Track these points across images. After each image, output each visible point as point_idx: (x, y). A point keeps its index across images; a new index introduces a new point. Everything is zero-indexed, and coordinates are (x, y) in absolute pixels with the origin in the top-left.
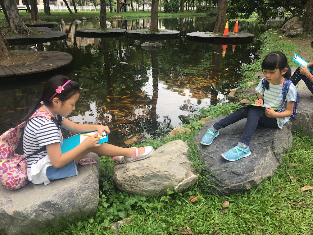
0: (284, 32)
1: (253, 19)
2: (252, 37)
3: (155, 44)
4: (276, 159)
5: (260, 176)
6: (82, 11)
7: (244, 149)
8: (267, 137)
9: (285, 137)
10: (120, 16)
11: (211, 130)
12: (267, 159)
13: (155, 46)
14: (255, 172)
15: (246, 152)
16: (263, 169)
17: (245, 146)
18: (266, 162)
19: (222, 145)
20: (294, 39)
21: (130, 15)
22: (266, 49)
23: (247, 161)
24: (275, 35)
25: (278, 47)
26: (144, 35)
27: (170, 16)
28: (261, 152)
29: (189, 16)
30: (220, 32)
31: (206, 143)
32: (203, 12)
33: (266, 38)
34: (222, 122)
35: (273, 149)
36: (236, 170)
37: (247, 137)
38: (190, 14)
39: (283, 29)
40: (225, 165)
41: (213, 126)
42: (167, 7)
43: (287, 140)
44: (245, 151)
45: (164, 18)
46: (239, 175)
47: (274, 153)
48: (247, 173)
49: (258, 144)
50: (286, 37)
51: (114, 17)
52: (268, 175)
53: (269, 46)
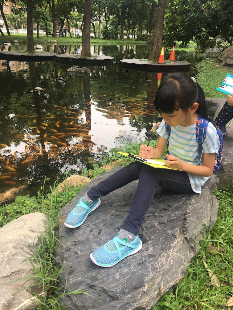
0: (221, 61)
1: (192, 49)
2: (188, 65)
3: (83, 69)
4: (189, 248)
5: (156, 292)
6: (17, 35)
7: (129, 243)
8: (176, 211)
9: (206, 207)
10: (55, 41)
11: (83, 201)
12: (173, 253)
13: (83, 71)
14: (146, 288)
15: (132, 246)
16: (163, 275)
17: (130, 236)
18: (169, 259)
19: (101, 226)
20: (231, 68)
21: (66, 40)
22: (200, 78)
23: (134, 264)
24: (211, 64)
25: (214, 76)
26: (74, 59)
27: (109, 43)
28: (163, 241)
29: (129, 43)
30: (156, 59)
31: (71, 224)
32: (143, 40)
33: (202, 67)
34: (101, 187)
35: (184, 231)
36: (111, 285)
37: (135, 220)
38: (130, 42)
39: (220, 57)
40: (93, 273)
41: (88, 194)
42: (106, 33)
43: (208, 212)
44: (130, 245)
45: (103, 44)
46: (114, 298)
47: (186, 238)
48: (129, 292)
49: (160, 224)
50: (222, 67)
51: (49, 41)
52: (172, 284)
53: (204, 75)
